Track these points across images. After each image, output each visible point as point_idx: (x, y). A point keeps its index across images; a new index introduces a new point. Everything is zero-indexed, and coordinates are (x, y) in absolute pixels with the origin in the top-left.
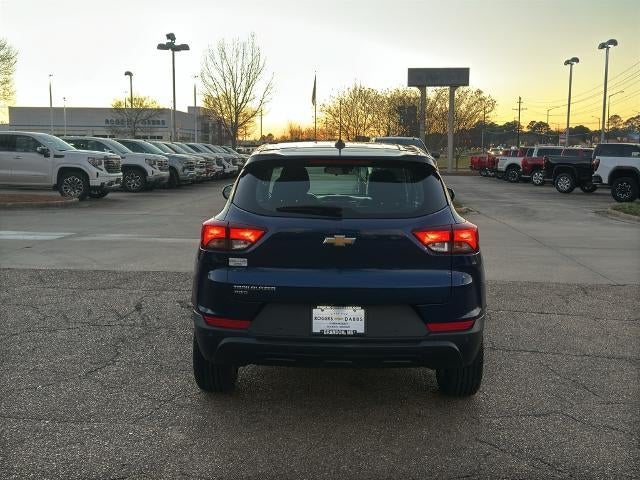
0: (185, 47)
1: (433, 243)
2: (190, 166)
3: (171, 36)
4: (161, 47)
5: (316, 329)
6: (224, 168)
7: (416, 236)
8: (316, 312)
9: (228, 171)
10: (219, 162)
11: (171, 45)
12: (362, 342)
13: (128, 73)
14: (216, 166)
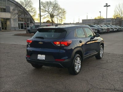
0: (109, 6)
1: (58, 44)
2: (102, 30)
3: (107, 4)
4: (105, 6)
5: (38, 58)
6: (113, 30)
7: (54, 43)
8: (38, 55)
9: (114, 30)
10: (112, 29)
11: (107, 6)
12: (44, 61)
13: (100, 12)
14: (111, 29)
